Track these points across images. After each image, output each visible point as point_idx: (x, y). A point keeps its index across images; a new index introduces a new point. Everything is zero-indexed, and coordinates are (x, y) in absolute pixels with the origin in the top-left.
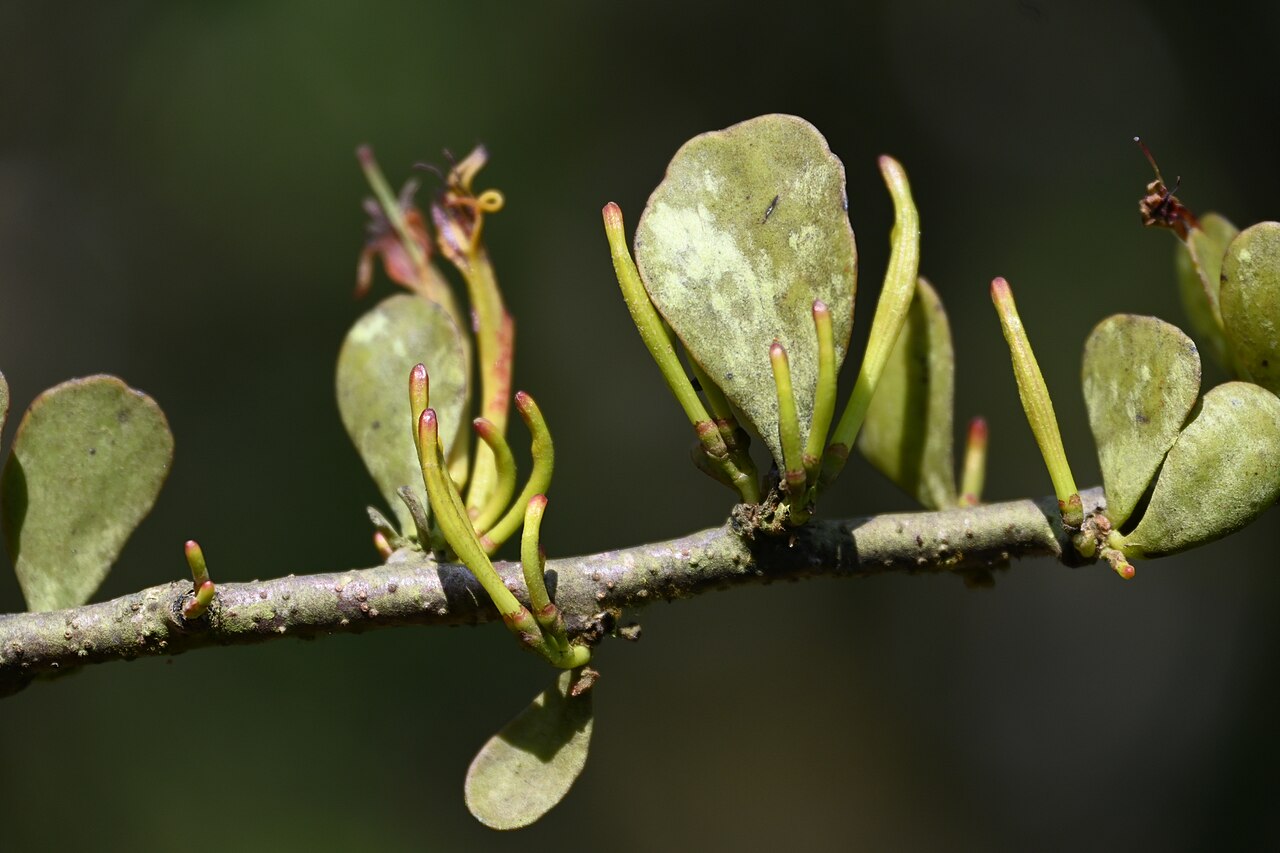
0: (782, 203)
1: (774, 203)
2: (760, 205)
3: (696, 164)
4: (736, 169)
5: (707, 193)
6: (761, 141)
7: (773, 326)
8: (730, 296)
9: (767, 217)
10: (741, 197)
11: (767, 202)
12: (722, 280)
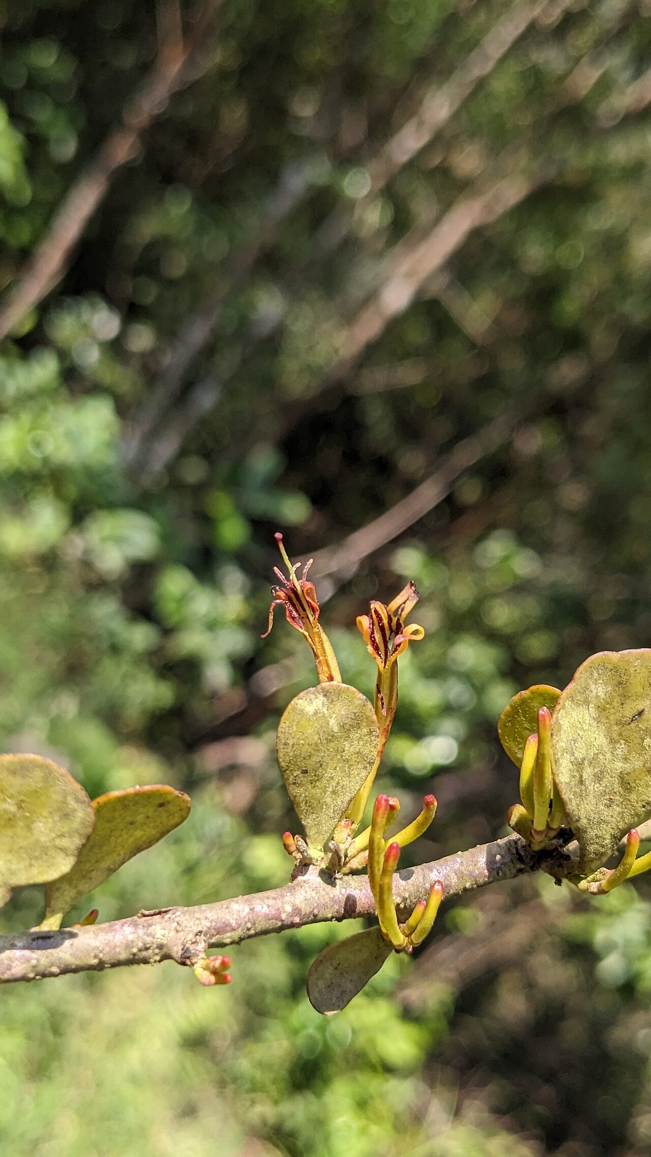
0: (646, 715)
1: (640, 713)
2: (629, 711)
3: (596, 675)
4: (620, 683)
5: (597, 697)
6: (644, 670)
7: (613, 789)
8: (594, 767)
9: (632, 721)
10: (618, 703)
11: (635, 712)
12: (593, 758)
